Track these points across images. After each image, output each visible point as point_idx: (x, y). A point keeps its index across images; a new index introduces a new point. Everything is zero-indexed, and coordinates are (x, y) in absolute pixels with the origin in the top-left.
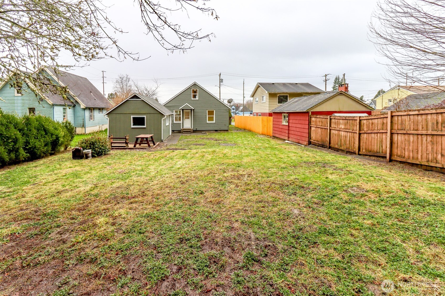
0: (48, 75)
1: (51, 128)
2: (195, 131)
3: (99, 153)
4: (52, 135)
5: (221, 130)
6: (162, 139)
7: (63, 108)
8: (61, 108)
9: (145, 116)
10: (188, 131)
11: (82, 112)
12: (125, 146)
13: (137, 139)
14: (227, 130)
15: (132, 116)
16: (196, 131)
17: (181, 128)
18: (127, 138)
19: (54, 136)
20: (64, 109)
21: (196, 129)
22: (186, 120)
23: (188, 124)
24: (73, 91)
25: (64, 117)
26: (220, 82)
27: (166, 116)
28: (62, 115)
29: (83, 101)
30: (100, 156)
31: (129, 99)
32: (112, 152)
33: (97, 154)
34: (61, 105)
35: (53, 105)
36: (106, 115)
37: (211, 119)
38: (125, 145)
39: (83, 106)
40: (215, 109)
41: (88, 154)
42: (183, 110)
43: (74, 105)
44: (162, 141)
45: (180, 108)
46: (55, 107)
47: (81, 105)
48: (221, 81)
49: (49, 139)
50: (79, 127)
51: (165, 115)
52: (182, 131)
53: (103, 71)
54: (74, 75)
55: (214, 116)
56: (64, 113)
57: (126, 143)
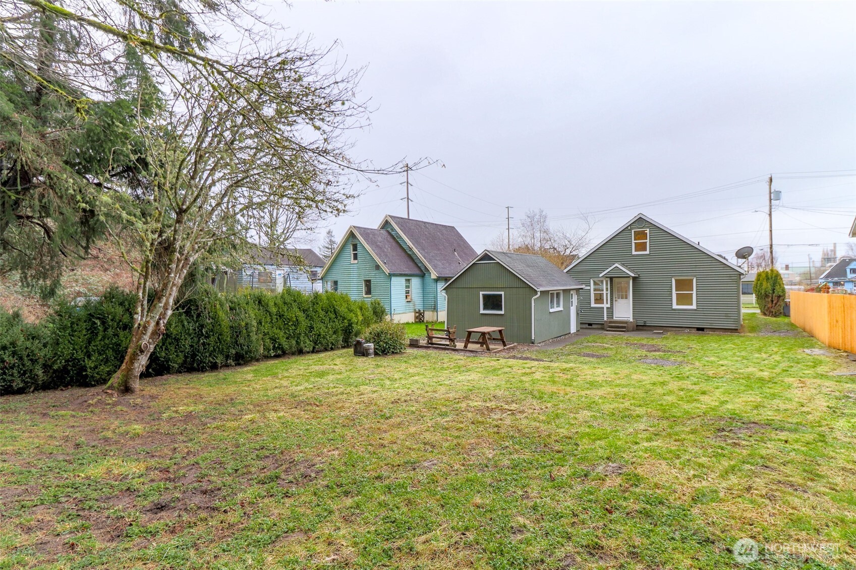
0: (393, 229)
1: (343, 309)
2: (641, 328)
3: (384, 351)
4: (344, 318)
5: (714, 329)
6: (533, 338)
7: (406, 280)
8: (402, 281)
9: (503, 293)
10: (621, 327)
11: (433, 285)
12: (448, 345)
13: (470, 333)
14: (735, 330)
15: (481, 293)
16: (645, 328)
17: (605, 319)
18: (451, 330)
19: (346, 321)
20: (408, 281)
21: (645, 322)
22: (620, 301)
23: (624, 311)
24: (424, 250)
25: (406, 293)
26: (771, 200)
27: (539, 293)
28: (404, 289)
29: (435, 267)
30: (386, 354)
31: (477, 261)
32: (409, 351)
33: (383, 352)
34: (401, 275)
35: (391, 275)
36: (444, 291)
37: (684, 299)
38: (448, 343)
39: (434, 275)
40: (695, 276)
41: (369, 349)
42: (611, 279)
43: (422, 273)
44: (533, 343)
45: (601, 275)
46: (393, 279)
47: (432, 273)
48: (774, 196)
49: (338, 325)
50: (428, 310)
51: (537, 290)
52: (605, 326)
53: (508, 208)
54: (433, 224)
55: (694, 292)
56: (407, 287)
57: (451, 340)
